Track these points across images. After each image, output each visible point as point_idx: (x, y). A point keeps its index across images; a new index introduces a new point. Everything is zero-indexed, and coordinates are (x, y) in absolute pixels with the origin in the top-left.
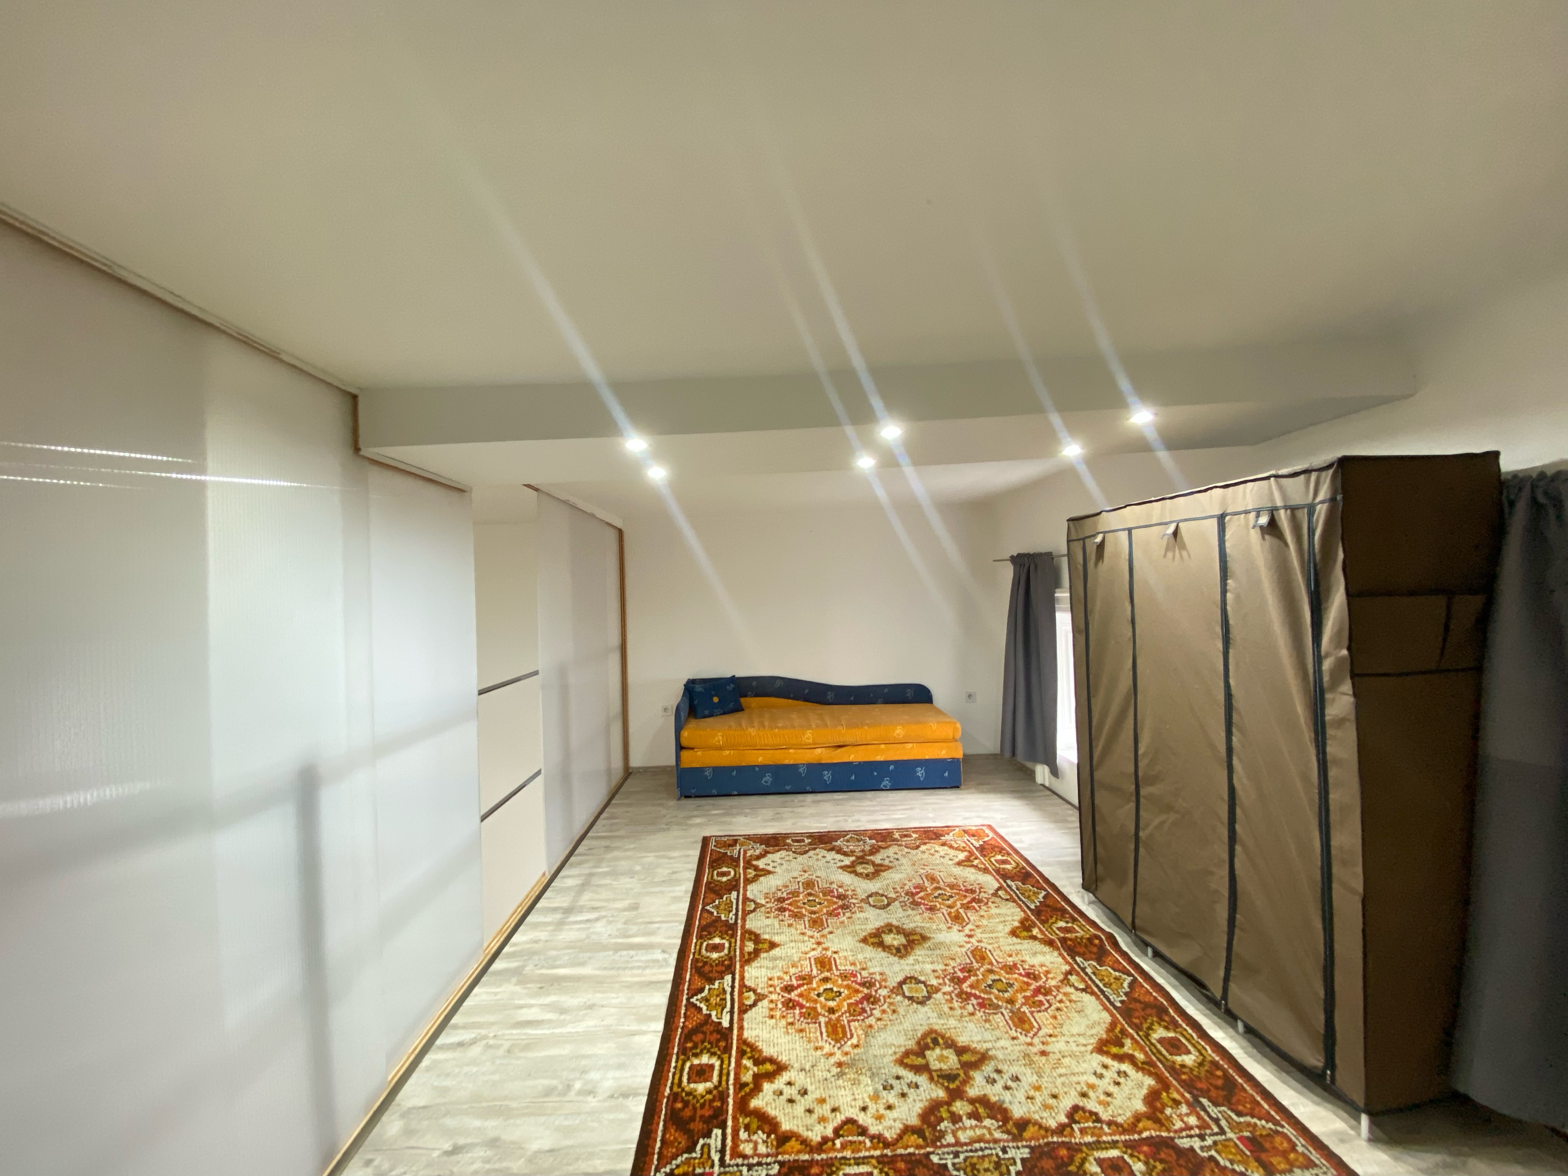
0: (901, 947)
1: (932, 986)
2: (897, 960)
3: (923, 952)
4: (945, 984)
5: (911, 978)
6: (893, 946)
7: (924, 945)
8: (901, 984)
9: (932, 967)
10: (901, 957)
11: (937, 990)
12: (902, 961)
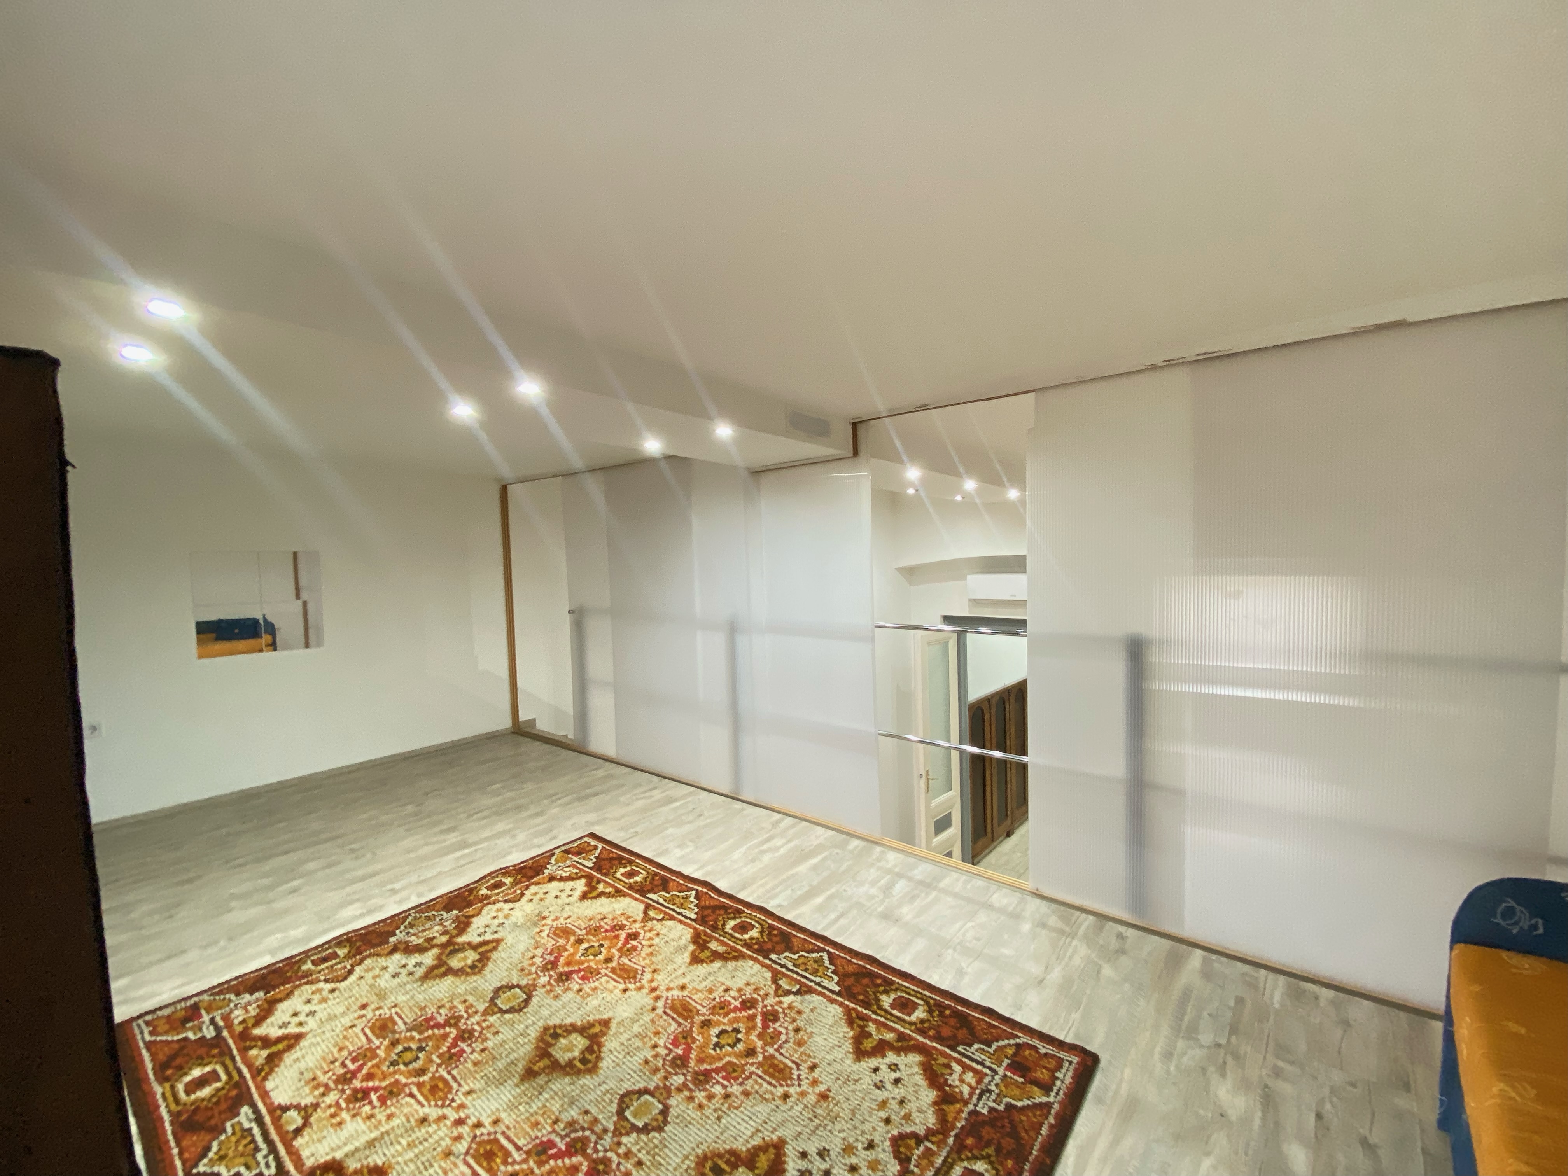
0: (553, 1042)
1: (494, 1013)
2: (549, 1022)
3: (522, 1051)
4: (478, 1023)
5: (520, 1010)
6: (564, 1037)
7: (525, 1063)
8: (529, 997)
9: (500, 1037)
10: (546, 1029)
11: (486, 1013)
12: (541, 1024)
